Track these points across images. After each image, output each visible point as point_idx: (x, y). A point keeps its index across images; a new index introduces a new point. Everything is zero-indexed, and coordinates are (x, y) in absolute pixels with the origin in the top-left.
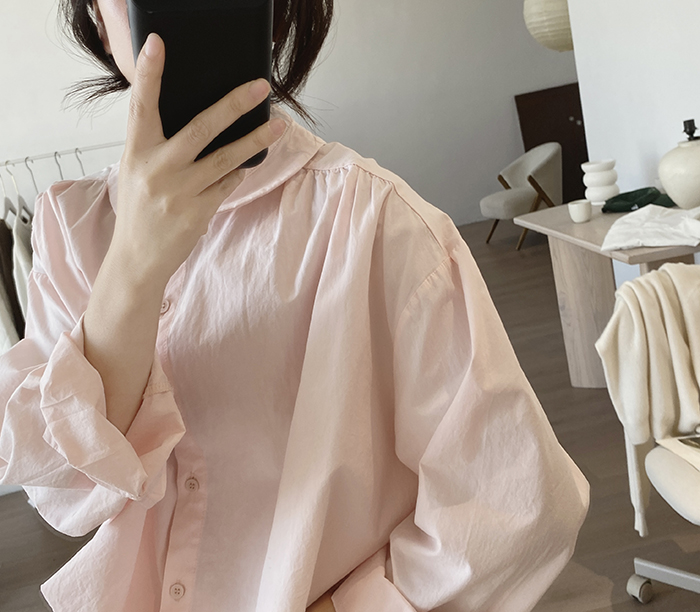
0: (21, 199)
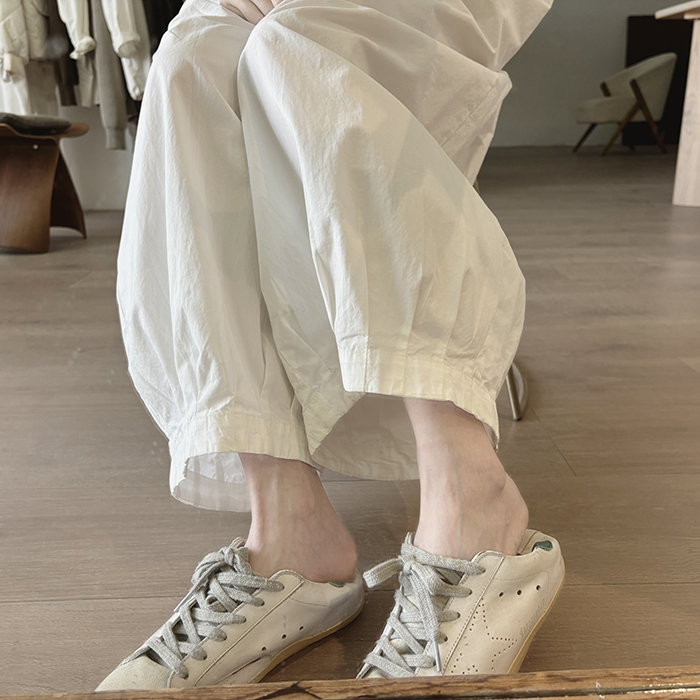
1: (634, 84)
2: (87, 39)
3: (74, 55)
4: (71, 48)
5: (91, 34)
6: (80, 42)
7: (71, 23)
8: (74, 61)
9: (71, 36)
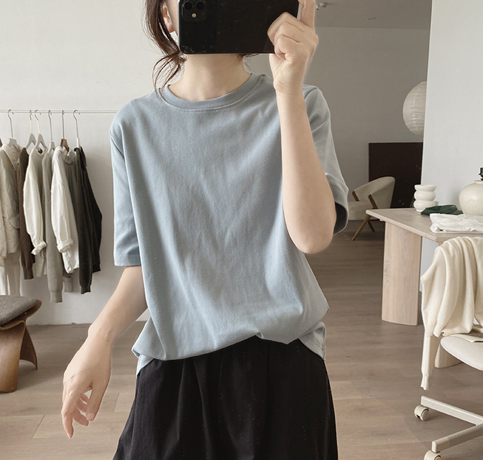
0: (40, 136)
1: (370, 197)
2: (43, 243)
3: (34, 252)
4: (33, 248)
5: (45, 240)
6: (38, 245)
7: (33, 236)
8: (33, 255)
9: (32, 241)
